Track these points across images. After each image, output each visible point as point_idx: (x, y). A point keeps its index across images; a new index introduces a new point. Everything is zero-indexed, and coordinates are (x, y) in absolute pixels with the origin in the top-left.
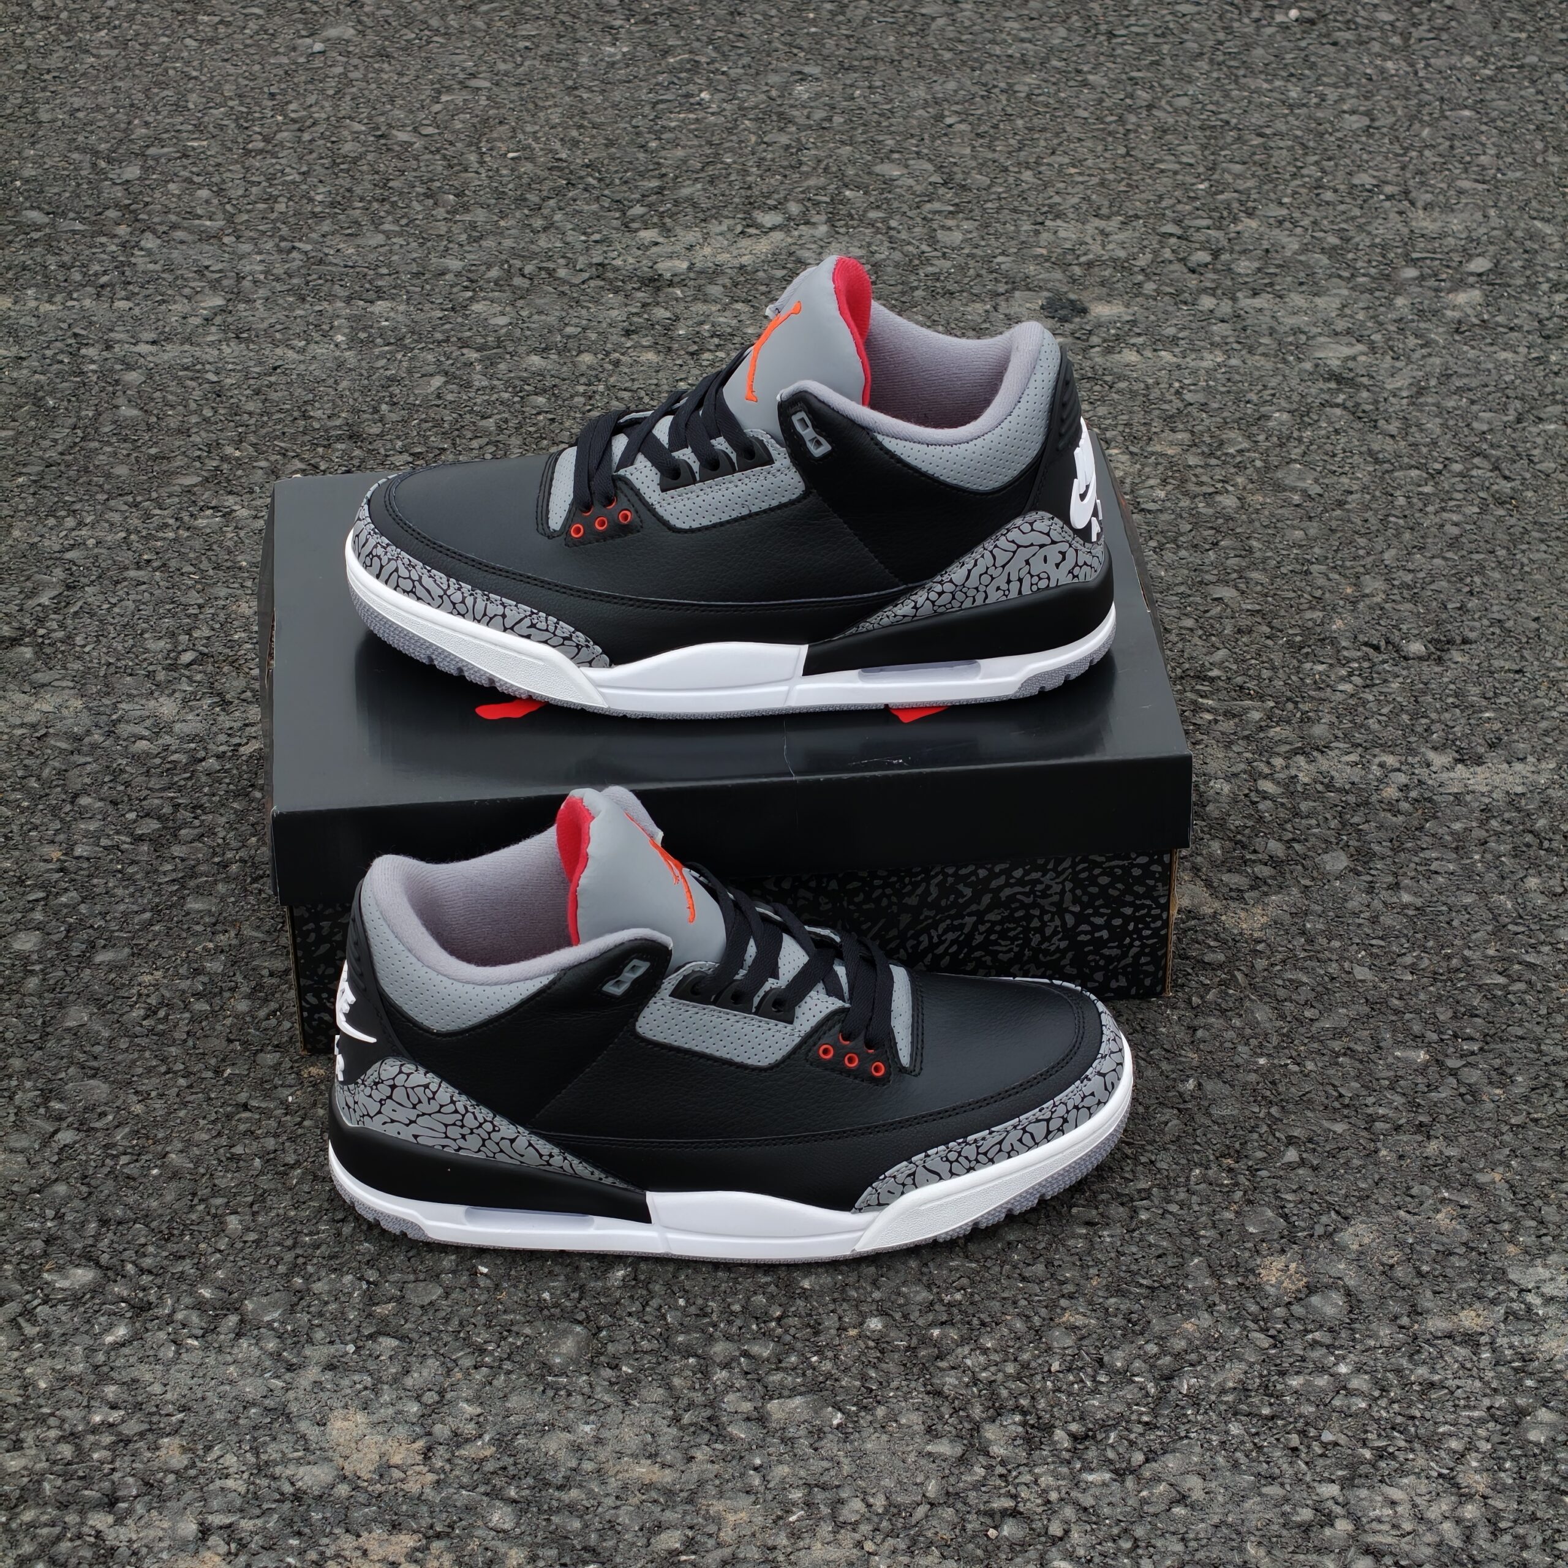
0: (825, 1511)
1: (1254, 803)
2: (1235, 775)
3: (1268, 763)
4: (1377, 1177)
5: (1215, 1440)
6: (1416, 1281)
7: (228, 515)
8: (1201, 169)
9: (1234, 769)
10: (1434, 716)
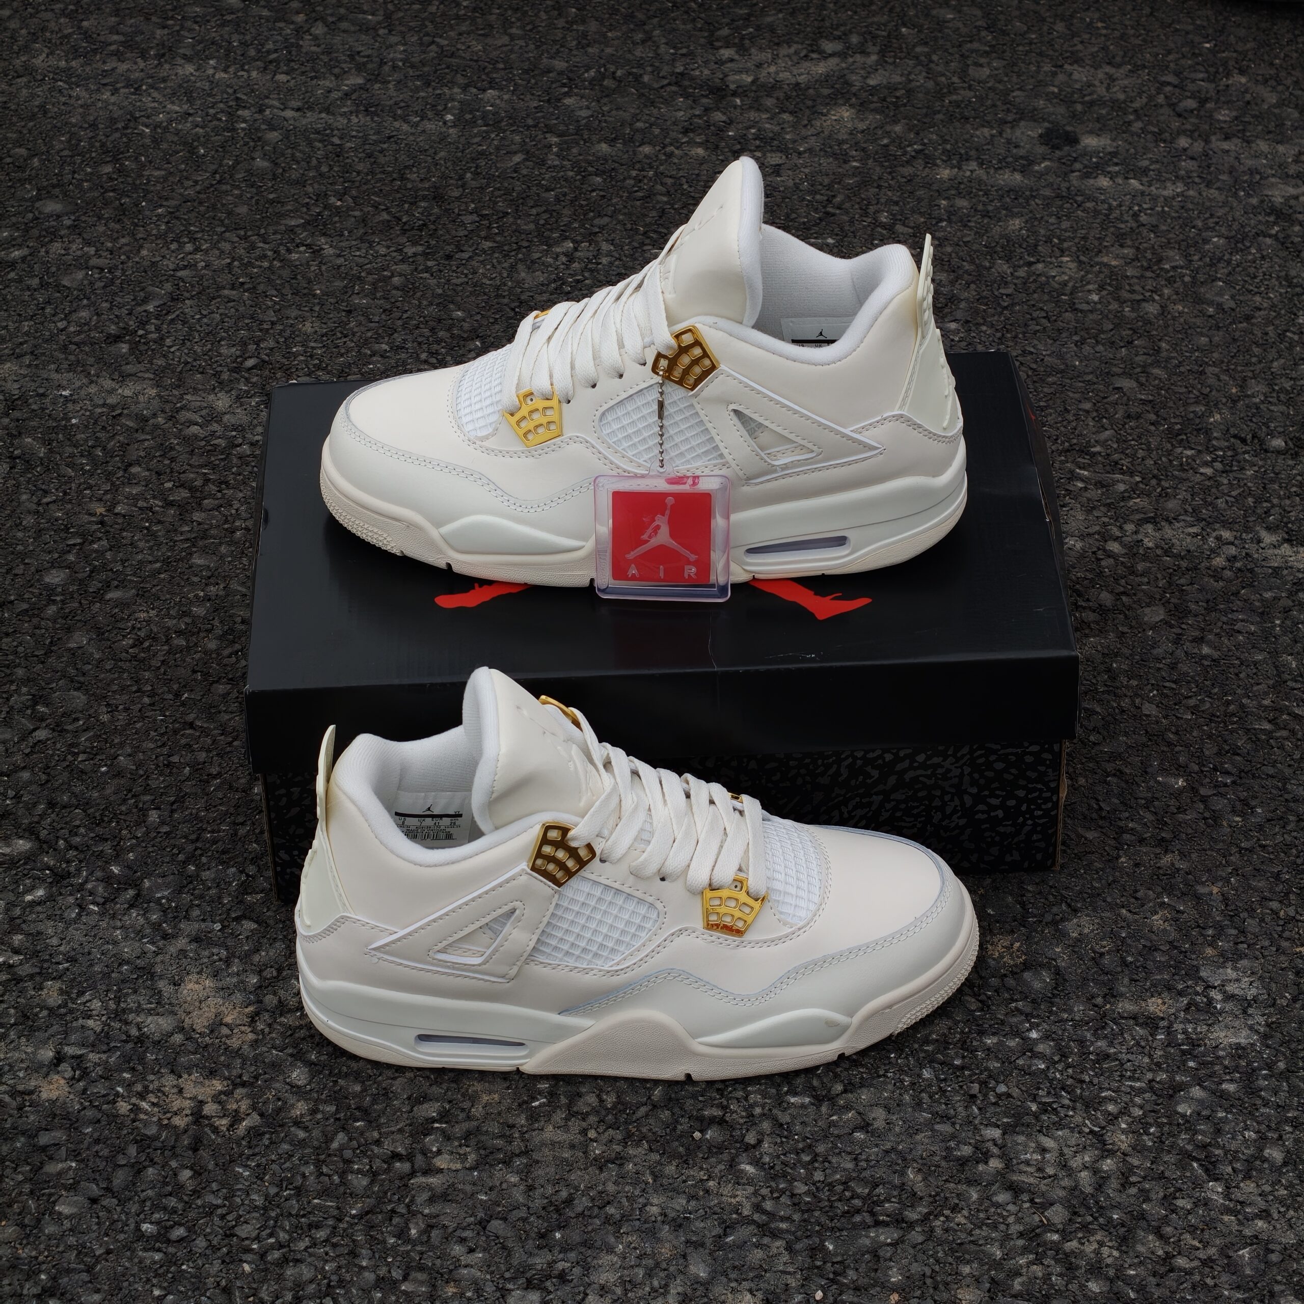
0: (564, 1100)
1: (1099, 560)
2: (1089, 535)
3: (1121, 528)
4: (1111, 878)
5: (907, 1080)
6: (1119, 969)
7: (317, 252)
8: (1210, 31)
9: (1090, 530)
10: (1275, 501)
